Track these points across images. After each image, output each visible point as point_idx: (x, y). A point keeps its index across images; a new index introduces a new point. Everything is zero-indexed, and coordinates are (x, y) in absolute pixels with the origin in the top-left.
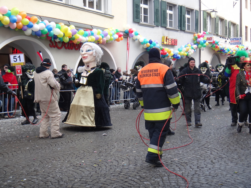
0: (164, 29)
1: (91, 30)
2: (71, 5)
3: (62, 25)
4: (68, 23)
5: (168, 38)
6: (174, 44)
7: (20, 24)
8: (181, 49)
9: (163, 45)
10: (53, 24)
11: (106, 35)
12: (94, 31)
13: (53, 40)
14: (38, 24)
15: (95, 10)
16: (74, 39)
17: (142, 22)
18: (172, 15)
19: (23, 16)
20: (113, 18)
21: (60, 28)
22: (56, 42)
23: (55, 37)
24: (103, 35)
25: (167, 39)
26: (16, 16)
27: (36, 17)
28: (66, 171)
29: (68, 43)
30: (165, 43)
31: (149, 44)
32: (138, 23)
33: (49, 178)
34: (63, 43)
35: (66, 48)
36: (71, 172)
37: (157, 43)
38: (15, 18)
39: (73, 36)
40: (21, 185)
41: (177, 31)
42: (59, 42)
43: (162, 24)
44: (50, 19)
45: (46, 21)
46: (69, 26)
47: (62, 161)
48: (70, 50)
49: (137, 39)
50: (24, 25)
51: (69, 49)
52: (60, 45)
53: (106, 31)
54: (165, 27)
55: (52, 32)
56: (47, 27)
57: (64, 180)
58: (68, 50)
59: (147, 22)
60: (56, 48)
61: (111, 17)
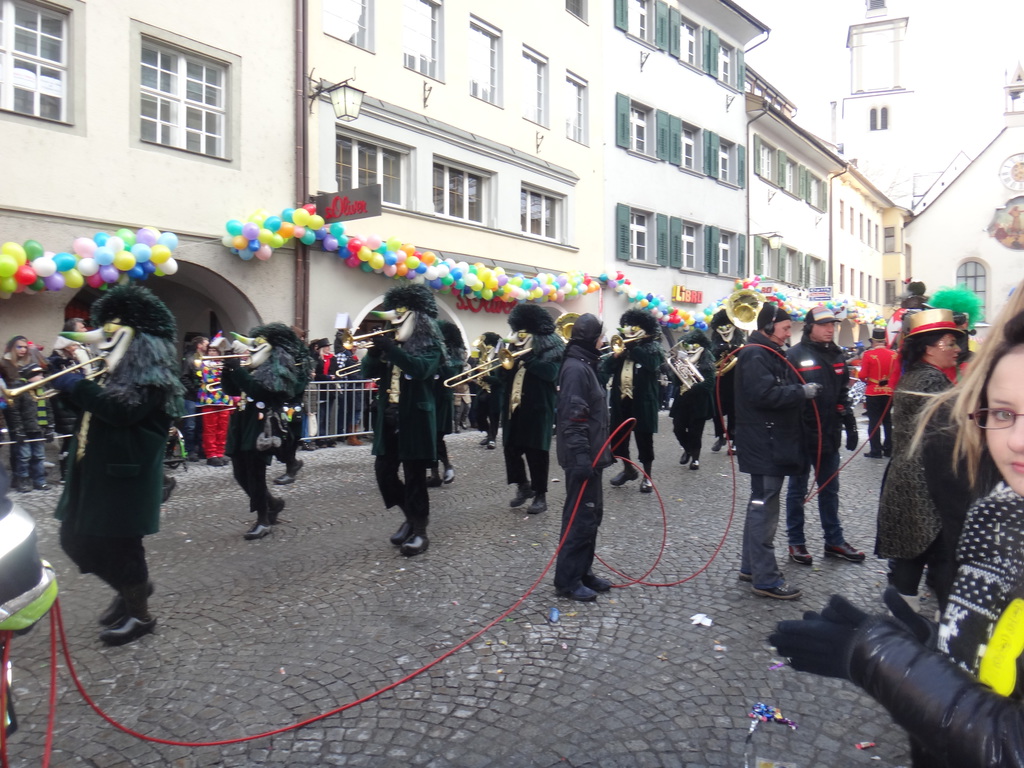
0: (676, 272)
1: (536, 275)
2: (499, 228)
3: (480, 267)
4: (492, 264)
5: (684, 289)
6: (695, 300)
7: (404, 267)
8: (708, 310)
9: (676, 302)
10: (463, 267)
11: (563, 284)
12: (541, 277)
13: (462, 295)
14: (435, 265)
15: (543, 236)
16: (502, 294)
17: (634, 258)
18: (692, 244)
19: (410, 253)
20: (576, 252)
21: (475, 272)
22: (469, 300)
23: (468, 290)
24: (558, 285)
25: (681, 291)
26: (396, 253)
27: (432, 254)
28: (480, 556)
29: (492, 301)
30: (679, 298)
31: (646, 301)
32: (626, 261)
33: (448, 568)
34: (483, 302)
35: (487, 311)
36: (489, 558)
37: (662, 300)
38: (394, 256)
39: (500, 287)
40: (394, 580)
41: (702, 275)
42: (475, 299)
43: (673, 262)
44: (458, 257)
45: (450, 261)
46: (492, 268)
47: (473, 534)
48: (496, 314)
49: (622, 293)
50: (410, 270)
51: (493, 311)
52: (476, 305)
53: (564, 276)
54: (679, 268)
55: (461, 280)
56: (452, 272)
57: (475, 574)
58: (491, 314)
59: (643, 258)
60: (469, 311)
61: (574, 250)
